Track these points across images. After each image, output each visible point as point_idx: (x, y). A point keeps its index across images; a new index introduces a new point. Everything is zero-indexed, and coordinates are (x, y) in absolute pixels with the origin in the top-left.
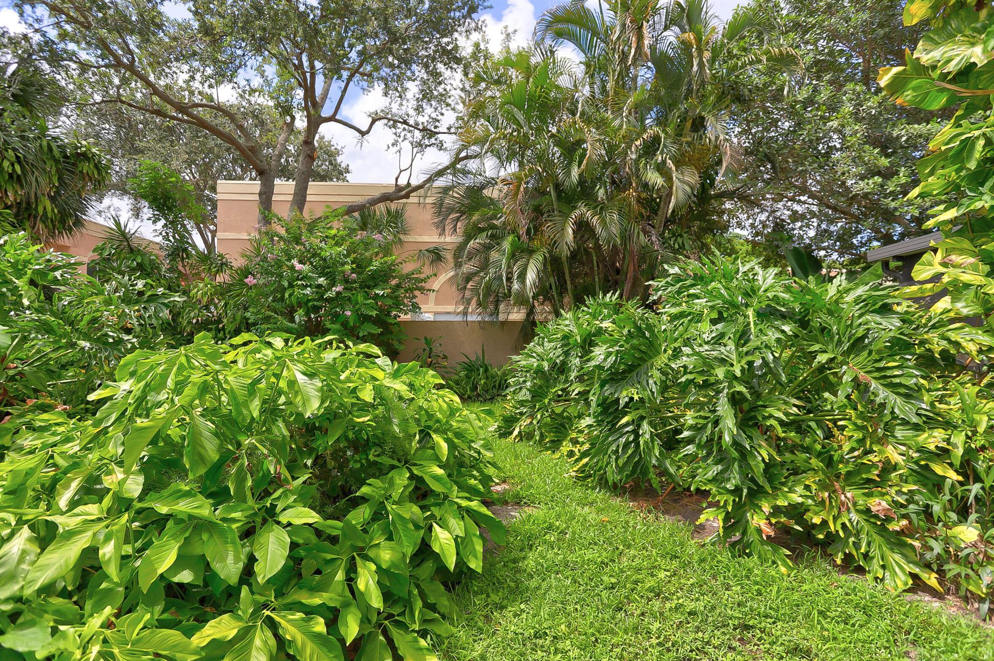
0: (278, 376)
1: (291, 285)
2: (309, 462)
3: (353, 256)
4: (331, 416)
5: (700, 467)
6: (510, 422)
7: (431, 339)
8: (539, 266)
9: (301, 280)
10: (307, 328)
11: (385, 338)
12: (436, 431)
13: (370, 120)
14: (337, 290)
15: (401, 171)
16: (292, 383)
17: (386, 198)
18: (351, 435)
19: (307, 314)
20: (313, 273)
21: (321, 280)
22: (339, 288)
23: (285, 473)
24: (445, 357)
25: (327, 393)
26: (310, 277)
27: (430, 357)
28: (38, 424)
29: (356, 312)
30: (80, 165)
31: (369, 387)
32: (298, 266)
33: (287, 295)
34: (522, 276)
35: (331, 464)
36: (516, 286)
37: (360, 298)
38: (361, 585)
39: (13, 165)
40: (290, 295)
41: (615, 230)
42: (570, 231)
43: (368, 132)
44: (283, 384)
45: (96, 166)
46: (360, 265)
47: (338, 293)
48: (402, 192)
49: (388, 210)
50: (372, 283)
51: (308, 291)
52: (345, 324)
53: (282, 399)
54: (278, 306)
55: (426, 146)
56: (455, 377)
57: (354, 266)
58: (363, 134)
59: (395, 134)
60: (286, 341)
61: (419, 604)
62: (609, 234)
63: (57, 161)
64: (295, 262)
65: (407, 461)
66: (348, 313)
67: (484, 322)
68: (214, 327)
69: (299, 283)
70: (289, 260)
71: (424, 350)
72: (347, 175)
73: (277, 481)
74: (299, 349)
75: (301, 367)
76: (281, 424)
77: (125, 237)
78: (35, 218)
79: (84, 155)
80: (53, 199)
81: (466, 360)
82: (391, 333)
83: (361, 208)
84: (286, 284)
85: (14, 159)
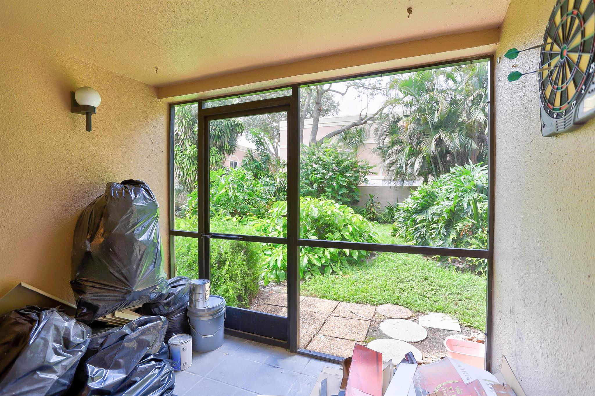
0: (308, 208)
1: (312, 173)
2: (315, 228)
3: (337, 160)
4: (320, 218)
5: (436, 241)
6: (396, 230)
7: (372, 195)
8: (420, 161)
9: (316, 171)
10: (318, 190)
11: (351, 194)
12: (350, 225)
13: (346, 87)
14: (330, 175)
15: (362, 110)
16: (312, 209)
17: (355, 125)
18: (325, 222)
19: (318, 184)
20: (320, 168)
21: (324, 171)
22: (331, 174)
23: (310, 229)
24: (379, 203)
25: (319, 212)
26: (319, 170)
27: (372, 203)
28: (251, 219)
29: (338, 183)
30: (236, 129)
31: (330, 211)
32: (315, 166)
33: (310, 177)
34: (412, 165)
35: (321, 229)
36: (409, 170)
37: (340, 178)
38: (326, 254)
39: (218, 132)
40: (311, 177)
41: (457, 142)
42: (434, 145)
43: (345, 93)
44: (310, 210)
45: (241, 128)
46: (339, 163)
47: (330, 176)
48: (363, 121)
49: (356, 130)
50: (345, 171)
51: (318, 175)
52: (333, 189)
53: (309, 213)
54: (306, 181)
55: (376, 94)
56: (384, 213)
57: (337, 164)
58: (343, 94)
59: (359, 91)
60: (310, 199)
61: (339, 263)
62: (455, 145)
63: (229, 128)
64: (313, 163)
65: (340, 231)
66: (335, 184)
67: (396, 186)
68: (283, 190)
69: (315, 172)
70: (311, 162)
71: (370, 200)
72: (338, 107)
73: (308, 231)
74: (313, 201)
75: (314, 206)
76: (309, 219)
77: (251, 155)
78: (224, 150)
79: (237, 124)
80: (228, 142)
81: (389, 205)
82: (354, 192)
83: (344, 131)
84: (310, 172)
85: (219, 131)
